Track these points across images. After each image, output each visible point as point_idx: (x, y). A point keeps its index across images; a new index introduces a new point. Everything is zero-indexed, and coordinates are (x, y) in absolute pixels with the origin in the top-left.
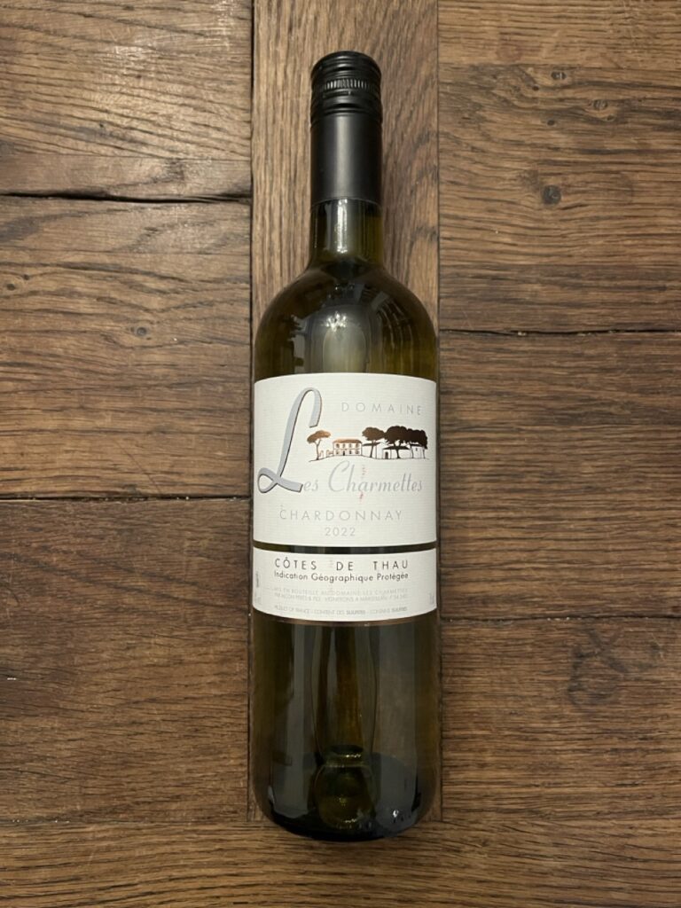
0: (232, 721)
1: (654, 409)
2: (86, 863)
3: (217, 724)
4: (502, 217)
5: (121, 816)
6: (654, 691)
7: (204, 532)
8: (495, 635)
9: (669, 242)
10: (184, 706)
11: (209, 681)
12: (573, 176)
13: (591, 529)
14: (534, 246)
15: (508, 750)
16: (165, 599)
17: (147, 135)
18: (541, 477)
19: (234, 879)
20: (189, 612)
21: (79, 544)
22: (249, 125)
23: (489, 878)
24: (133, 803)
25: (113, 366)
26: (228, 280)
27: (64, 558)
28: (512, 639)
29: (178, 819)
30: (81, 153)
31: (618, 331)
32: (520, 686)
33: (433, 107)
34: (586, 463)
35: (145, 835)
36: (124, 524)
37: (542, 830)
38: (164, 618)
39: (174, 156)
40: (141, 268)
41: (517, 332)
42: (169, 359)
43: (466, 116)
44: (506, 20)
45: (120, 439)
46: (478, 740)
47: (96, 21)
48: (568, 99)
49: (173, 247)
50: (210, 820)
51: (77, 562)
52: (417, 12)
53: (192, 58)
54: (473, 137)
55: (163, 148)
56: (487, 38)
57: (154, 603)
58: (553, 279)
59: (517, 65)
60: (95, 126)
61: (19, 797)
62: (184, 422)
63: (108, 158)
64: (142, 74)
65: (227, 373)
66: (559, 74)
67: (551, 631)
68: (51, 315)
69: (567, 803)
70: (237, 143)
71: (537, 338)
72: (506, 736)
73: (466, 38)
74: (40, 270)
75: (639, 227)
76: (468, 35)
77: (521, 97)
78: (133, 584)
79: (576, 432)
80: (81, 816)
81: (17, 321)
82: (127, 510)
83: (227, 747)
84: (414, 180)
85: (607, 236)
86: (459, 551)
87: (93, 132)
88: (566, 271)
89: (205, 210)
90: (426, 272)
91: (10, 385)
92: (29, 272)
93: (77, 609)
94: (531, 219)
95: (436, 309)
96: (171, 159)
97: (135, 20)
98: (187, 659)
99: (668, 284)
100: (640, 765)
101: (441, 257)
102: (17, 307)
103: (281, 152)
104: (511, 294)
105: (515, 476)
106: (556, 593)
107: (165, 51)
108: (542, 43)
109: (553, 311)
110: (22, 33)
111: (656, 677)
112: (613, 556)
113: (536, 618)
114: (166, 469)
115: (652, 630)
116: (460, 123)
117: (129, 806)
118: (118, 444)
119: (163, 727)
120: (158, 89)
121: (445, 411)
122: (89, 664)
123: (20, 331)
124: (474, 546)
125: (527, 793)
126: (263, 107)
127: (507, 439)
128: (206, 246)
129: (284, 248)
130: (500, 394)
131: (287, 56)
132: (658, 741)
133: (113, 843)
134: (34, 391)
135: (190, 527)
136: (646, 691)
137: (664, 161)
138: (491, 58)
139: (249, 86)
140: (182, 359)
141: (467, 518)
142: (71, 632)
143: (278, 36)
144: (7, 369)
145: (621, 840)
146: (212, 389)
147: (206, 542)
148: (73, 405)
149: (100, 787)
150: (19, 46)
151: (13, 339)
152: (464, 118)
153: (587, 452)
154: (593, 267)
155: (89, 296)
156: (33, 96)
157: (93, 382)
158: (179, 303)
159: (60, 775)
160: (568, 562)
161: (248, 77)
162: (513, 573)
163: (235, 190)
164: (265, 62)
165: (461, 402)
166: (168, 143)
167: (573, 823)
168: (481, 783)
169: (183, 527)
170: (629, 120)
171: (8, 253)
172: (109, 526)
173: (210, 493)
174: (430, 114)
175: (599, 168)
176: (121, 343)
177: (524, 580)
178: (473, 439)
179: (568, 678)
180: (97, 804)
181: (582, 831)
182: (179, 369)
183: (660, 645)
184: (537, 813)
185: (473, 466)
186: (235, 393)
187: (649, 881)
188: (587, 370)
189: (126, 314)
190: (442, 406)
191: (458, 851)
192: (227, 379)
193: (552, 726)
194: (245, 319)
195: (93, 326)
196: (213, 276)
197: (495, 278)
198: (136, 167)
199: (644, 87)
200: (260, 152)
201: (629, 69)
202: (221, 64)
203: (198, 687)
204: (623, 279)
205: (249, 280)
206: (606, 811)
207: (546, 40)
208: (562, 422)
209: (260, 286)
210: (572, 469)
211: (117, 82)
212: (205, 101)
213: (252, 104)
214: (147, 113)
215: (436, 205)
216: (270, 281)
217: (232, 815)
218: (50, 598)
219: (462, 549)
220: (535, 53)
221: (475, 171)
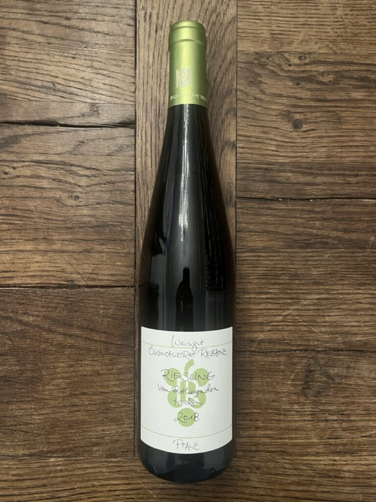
0: (126, 404)
1: (351, 240)
2: (50, 477)
3: (117, 406)
4: (271, 136)
5: (68, 454)
6: (348, 390)
7: (111, 305)
8: (264, 360)
9: (360, 150)
10: (100, 397)
11: (114, 383)
12: (309, 114)
13: (316, 304)
14: (287, 152)
15: (270, 420)
16: (89, 341)
17: (79, 90)
18: (291, 277)
19: (126, 486)
20: (102, 347)
21: (45, 311)
22: (134, 85)
23: (260, 486)
24: (74, 447)
25: (60, 216)
26: (123, 170)
27: (36, 319)
28: (273, 362)
29: (98, 455)
30: (43, 100)
31: (332, 198)
32: (278, 387)
33: (234, 75)
34: (313, 270)
35: (81, 463)
36: (68, 301)
37: (288, 461)
38: (89, 350)
39: (93, 101)
40: (76, 163)
41: (279, 198)
42: (92, 213)
43: (252, 80)
44: (275, 26)
45: (65, 255)
46: (255, 414)
47: (50, 26)
48: (308, 71)
49: (93, 152)
50: (114, 456)
51: (43, 321)
52: (226, 22)
53: (103, 47)
54: (256, 92)
55: (87, 97)
56: (264, 36)
57: (83, 343)
58: (298, 170)
59: (280, 52)
60: (51, 85)
61: (14, 444)
62: (99, 247)
63: (57, 103)
64: (75, 56)
65: (123, 220)
66: (303, 57)
67: (294, 358)
68: (27, 189)
69: (300, 448)
70: (128, 95)
71: (289, 202)
72: (270, 413)
73: (252, 37)
74: (22, 164)
75: (344, 142)
76: (253, 35)
77: (282, 70)
78: (73, 333)
79: (308, 253)
80: (46, 453)
81: (9, 192)
82: (69, 293)
83: (123, 418)
84: (223, 115)
85: (327, 146)
86: (246, 316)
87: (50, 88)
88: (304, 166)
89: (110, 132)
90: (230, 166)
91: (6, 226)
92: (15, 165)
93: (43, 346)
94: (286, 137)
95: (234, 186)
96: (92, 103)
97: (72, 26)
98: (101, 372)
99: (359, 173)
100: (340, 428)
101: (238, 158)
102: (10, 184)
103: (152, 99)
104: (275, 178)
105: (276, 276)
106: (297, 338)
107: (88, 43)
108: (294, 39)
109: (298, 187)
110: (10, 33)
111: (349, 383)
112: (327, 319)
113: (286, 351)
114: (90, 272)
115: (347, 357)
116: (248, 84)
117: (71, 448)
118: (64, 258)
119: (89, 408)
120: (85, 65)
121: (240, 241)
122: (50, 375)
123: (11, 197)
124: (254, 313)
125: (281, 442)
126: (142, 76)
127: (273, 256)
128: (111, 151)
129: (153, 153)
130: (268, 232)
131: (155, 47)
132: (349, 415)
133: (64, 468)
134: (19, 230)
135: (103, 303)
136: (344, 389)
137: (359, 105)
138: (266, 48)
139: (134, 63)
140: (99, 213)
141: (250, 298)
142: (40, 358)
143: (149, 35)
144: (4, 217)
145: (329, 467)
146: (115, 229)
147: (112, 310)
148: (40, 237)
149: (57, 439)
150: (8, 39)
151: (7, 202)
152: (250, 82)
153: (315, 263)
154: (319, 163)
155: (48, 178)
156: (16, 68)
157: (50, 225)
158: (97, 182)
159: (35, 432)
160: (304, 322)
161: (134, 58)
162: (275, 328)
163: (127, 120)
164: (143, 50)
165: (248, 236)
166: (89, 94)
167: (305, 458)
168: (256, 437)
169: (100, 303)
170: (341, 82)
171: (4, 155)
172: (60, 301)
173: (114, 284)
174: (232, 79)
175: (323, 109)
176: (66, 204)
177: (280, 331)
178: (254, 256)
179: (302, 383)
180: (55, 448)
181: (308, 462)
182: (98, 218)
183: (351, 366)
184: (285, 452)
185: (254, 270)
186: (127, 231)
187: (344, 488)
188: (316, 219)
189: (68, 188)
190: (237, 238)
191: (244, 472)
192: (122, 223)
193: (295, 407)
194: (132, 191)
195: (50, 195)
196: (115, 167)
197: (266, 169)
198: (73, 108)
199: (349, 64)
200: (140, 99)
201: (341, 53)
202: (119, 51)
203: (108, 386)
204: (335, 170)
205: (134, 170)
206: (322, 452)
207: (296, 38)
208: (301, 247)
209: (140, 173)
210: (306, 273)
211: (61, 61)
212: (110, 71)
213: (135, 73)
214: (78, 78)
215: (235, 129)
216: (145, 171)
217: (126, 453)
218: (28, 340)
219: (248, 314)
220: (289, 45)
221: (257, 111)
